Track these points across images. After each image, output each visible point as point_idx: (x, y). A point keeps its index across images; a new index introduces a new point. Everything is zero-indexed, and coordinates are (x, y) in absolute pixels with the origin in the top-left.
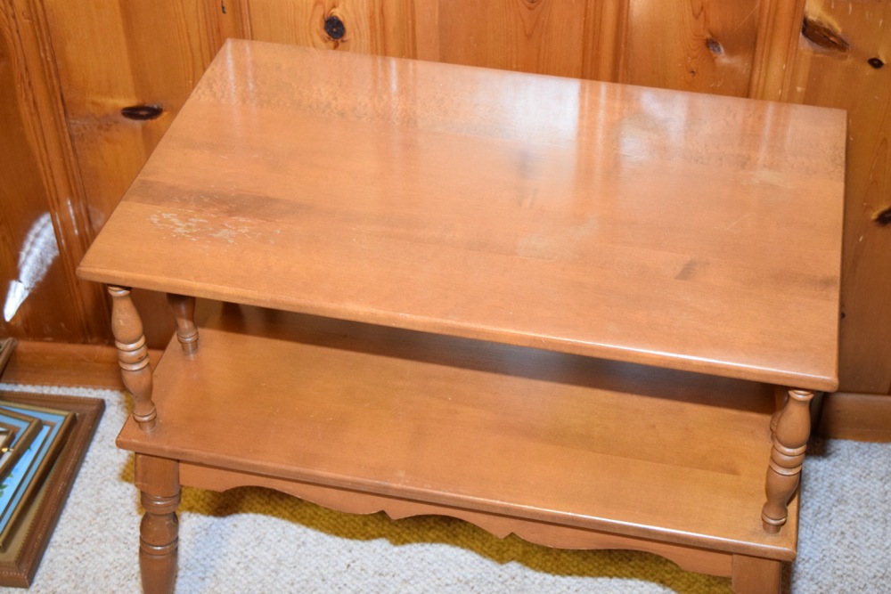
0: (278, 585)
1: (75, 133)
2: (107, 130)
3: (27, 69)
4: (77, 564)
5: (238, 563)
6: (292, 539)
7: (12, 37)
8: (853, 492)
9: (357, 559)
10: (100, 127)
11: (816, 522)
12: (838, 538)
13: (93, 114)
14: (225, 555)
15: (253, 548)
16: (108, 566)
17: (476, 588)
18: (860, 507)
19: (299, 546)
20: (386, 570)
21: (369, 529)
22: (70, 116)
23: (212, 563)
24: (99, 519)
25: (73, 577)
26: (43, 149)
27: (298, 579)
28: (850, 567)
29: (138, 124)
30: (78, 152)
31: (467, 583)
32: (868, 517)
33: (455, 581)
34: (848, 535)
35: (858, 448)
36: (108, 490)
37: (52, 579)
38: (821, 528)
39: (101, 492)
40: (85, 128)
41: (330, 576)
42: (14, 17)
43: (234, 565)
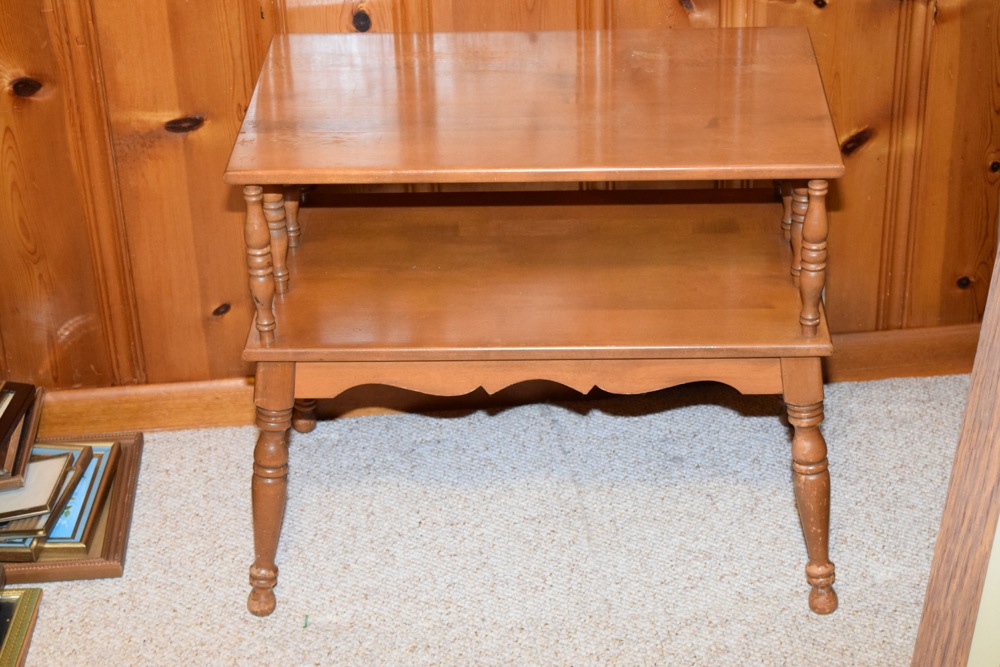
0: (358, 544)
1: (119, 154)
2: (150, 147)
3: (76, 95)
4: (160, 556)
5: (316, 535)
6: (360, 512)
7: (65, 63)
8: (861, 415)
9: (427, 517)
10: (143, 145)
11: (834, 439)
12: (855, 447)
13: (138, 132)
14: (301, 531)
15: (326, 523)
16: (191, 554)
17: (543, 522)
18: (870, 423)
19: (368, 516)
20: (455, 521)
21: (430, 496)
22: (115, 137)
23: (290, 539)
24: (168, 523)
25: (160, 566)
26: (85, 175)
27: (375, 538)
28: (872, 464)
29: (179, 136)
30: (120, 174)
31: (534, 519)
32: (879, 429)
33: (522, 519)
34: (864, 442)
35: (857, 385)
36: (168, 501)
37: (140, 570)
38: (840, 442)
39: (163, 504)
40: (128, 147)
41: (405, 533)
42: (68, 43)
43: (311, 537)
